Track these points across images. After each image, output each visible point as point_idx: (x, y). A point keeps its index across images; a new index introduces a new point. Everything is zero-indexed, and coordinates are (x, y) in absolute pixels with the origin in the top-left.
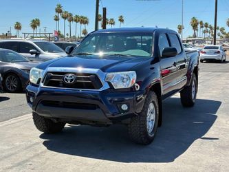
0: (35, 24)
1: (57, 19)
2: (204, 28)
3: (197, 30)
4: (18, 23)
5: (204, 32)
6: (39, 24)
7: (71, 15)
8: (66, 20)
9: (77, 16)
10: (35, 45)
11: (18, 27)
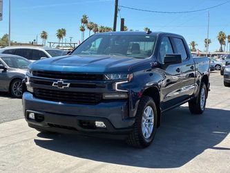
0: (61, 34)
1: (83, 30)
4: (44, 33)
6: (64, 33)
7: (96, 26)
8: (92, 31)
9: (102, 27)
10: (46, 52)
11: (44, 36)
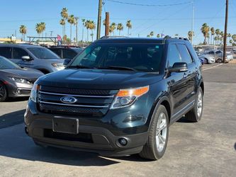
0: (40, 28)
1: (63, 23)
2: (215, 35)
3: (208, 37)
5: (215, 39)
6: (44, 28)
8: (73, 25)
11: (23, 30)
